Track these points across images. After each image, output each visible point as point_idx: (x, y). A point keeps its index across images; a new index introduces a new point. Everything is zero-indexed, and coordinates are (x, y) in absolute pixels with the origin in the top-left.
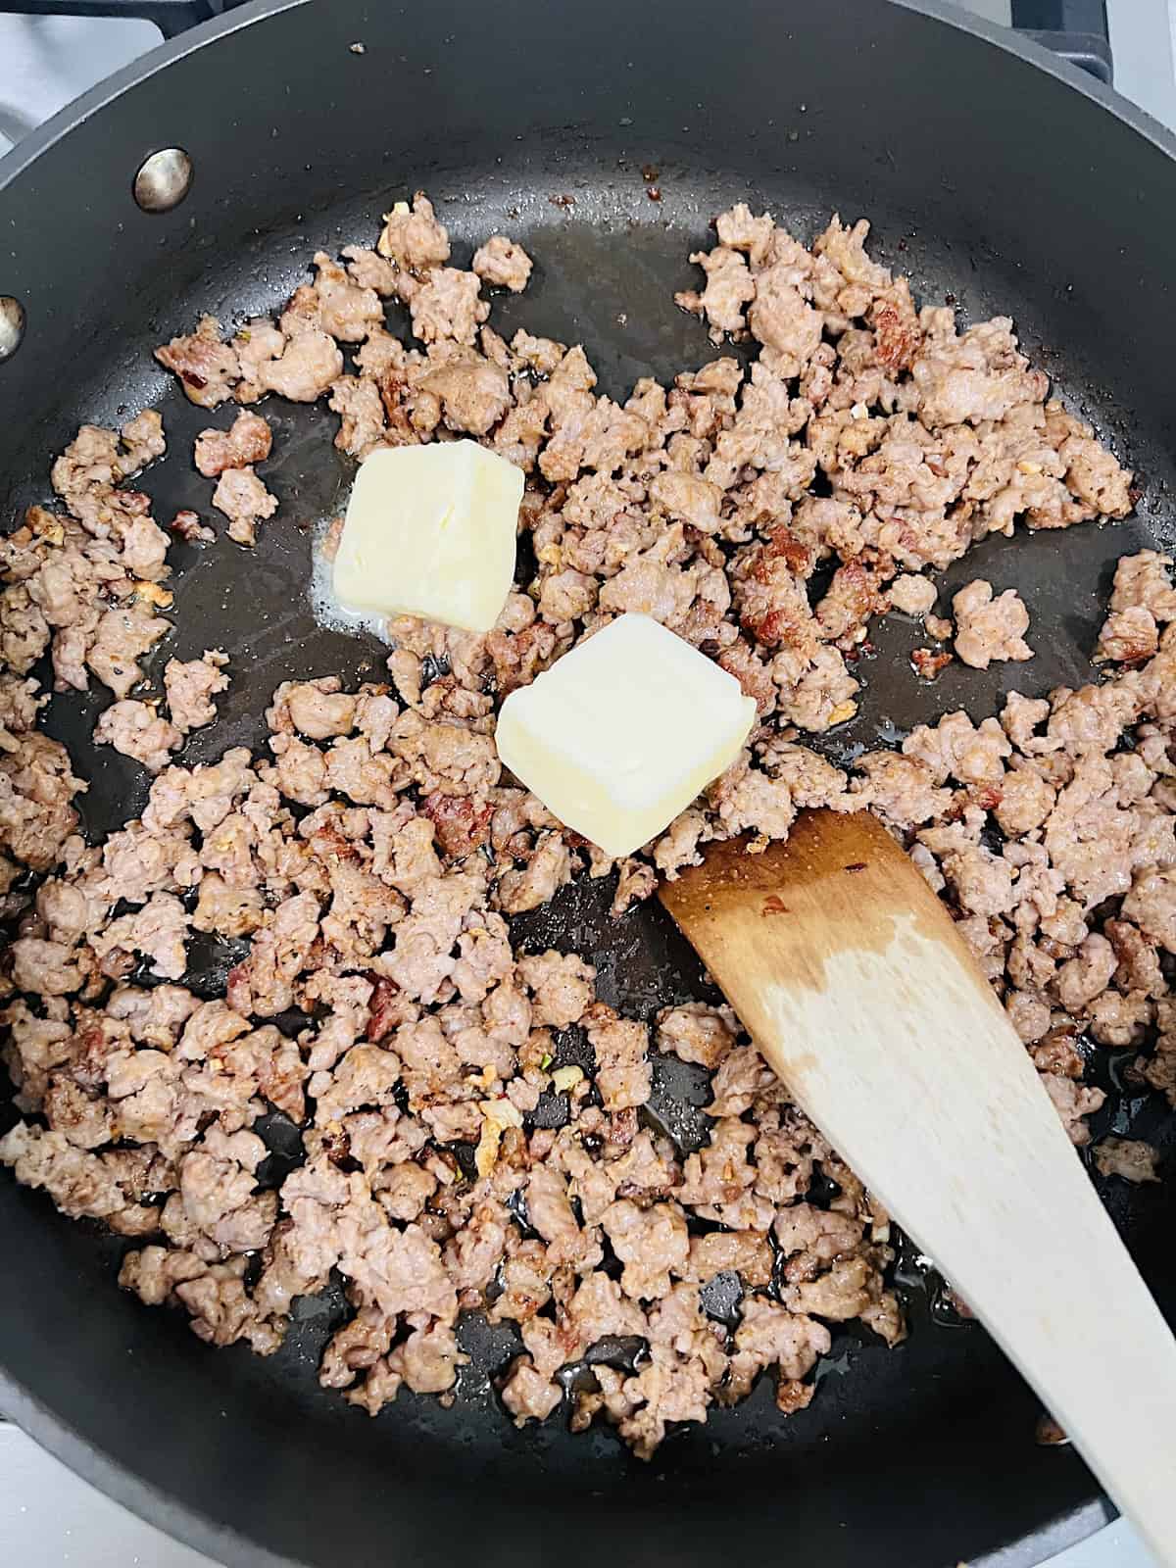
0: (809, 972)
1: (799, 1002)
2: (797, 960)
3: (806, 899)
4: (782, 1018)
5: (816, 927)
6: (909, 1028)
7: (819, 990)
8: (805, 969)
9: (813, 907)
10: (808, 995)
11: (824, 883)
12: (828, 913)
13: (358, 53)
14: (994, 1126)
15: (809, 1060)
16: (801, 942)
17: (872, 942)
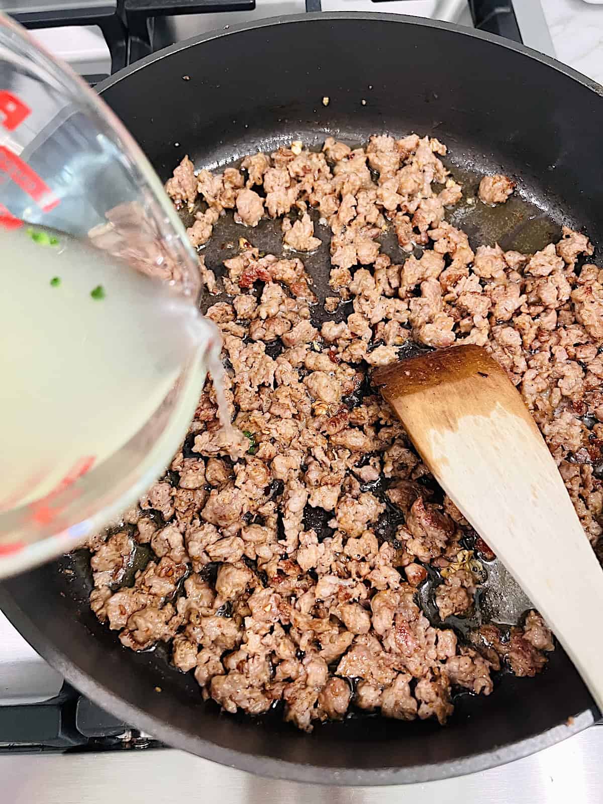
0: (449, 422)
1: (442, 434)
2: (443, 416)
3: (451, 390)
4: (432, 440)
5: (454, 402)
6: (496, 448)
7: (453, 431)
8: (448, 421)
9: (454, 393)
10: (447, 432)
11: (461, 382)
12: (462, 396)
13: (186, 80)
14: (534, 494)
15: (445, 460)
16: (446, 409)
17: (482, 409)
